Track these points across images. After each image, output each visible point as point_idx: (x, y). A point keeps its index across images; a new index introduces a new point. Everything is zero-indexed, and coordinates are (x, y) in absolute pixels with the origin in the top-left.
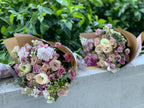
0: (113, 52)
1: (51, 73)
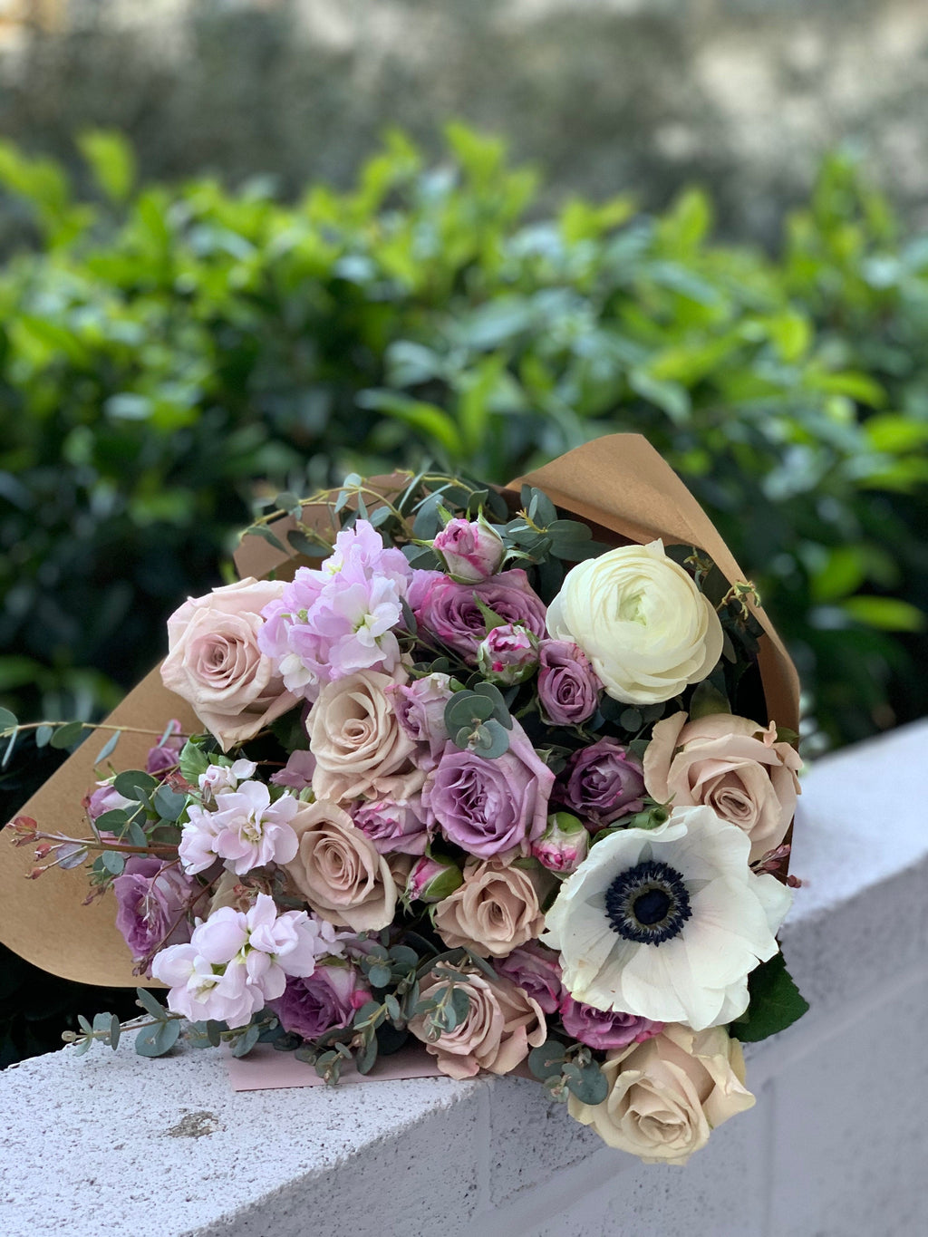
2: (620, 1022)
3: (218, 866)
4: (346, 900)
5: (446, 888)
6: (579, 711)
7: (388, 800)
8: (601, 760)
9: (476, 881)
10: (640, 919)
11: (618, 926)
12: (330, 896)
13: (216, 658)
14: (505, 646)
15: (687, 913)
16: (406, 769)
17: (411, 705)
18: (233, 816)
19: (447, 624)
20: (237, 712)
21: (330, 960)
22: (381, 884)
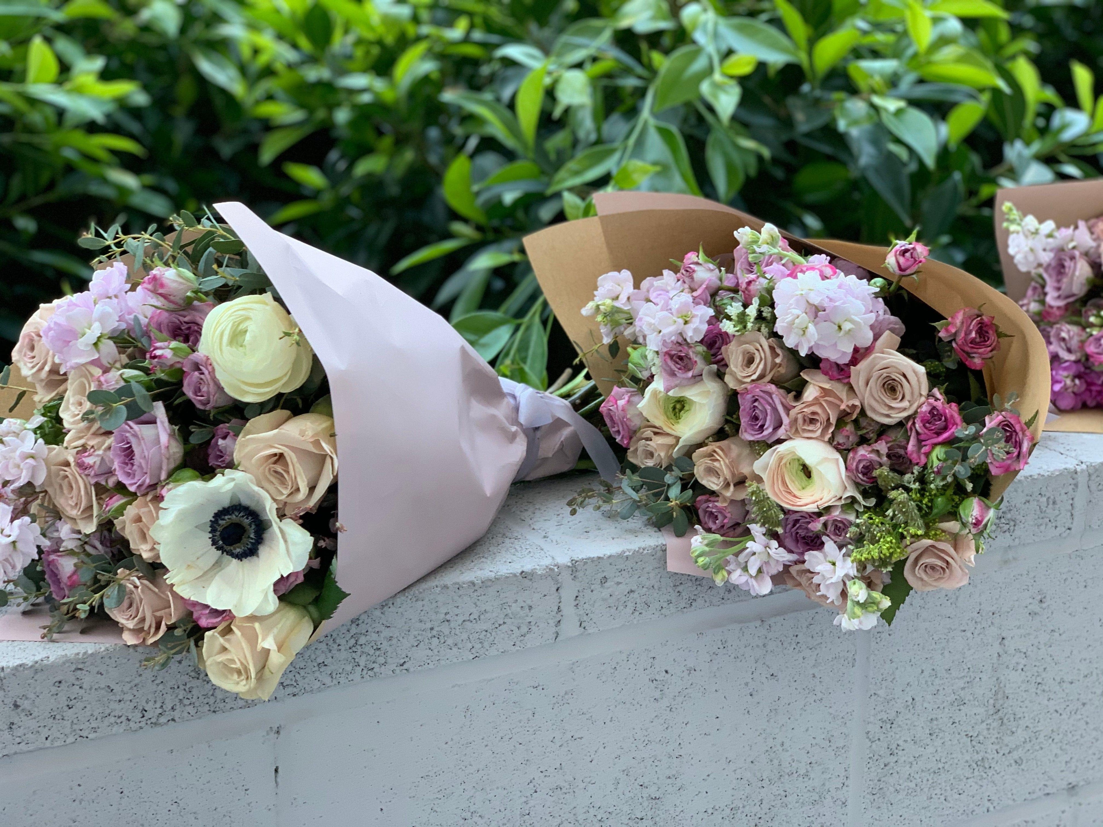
1: (863, 441)
4: (74, 512)
5: (122, 510)
6: (208, 402)
7: (93, 451)
8: (224, 437)
9: (135, 508)
10: (228, 542)
11: (216, 543)
13: (32, 348)
14: (156, 356)
15: (260, 541)
18: (10, 452)
21: (71, 553)
22: (92, 506)
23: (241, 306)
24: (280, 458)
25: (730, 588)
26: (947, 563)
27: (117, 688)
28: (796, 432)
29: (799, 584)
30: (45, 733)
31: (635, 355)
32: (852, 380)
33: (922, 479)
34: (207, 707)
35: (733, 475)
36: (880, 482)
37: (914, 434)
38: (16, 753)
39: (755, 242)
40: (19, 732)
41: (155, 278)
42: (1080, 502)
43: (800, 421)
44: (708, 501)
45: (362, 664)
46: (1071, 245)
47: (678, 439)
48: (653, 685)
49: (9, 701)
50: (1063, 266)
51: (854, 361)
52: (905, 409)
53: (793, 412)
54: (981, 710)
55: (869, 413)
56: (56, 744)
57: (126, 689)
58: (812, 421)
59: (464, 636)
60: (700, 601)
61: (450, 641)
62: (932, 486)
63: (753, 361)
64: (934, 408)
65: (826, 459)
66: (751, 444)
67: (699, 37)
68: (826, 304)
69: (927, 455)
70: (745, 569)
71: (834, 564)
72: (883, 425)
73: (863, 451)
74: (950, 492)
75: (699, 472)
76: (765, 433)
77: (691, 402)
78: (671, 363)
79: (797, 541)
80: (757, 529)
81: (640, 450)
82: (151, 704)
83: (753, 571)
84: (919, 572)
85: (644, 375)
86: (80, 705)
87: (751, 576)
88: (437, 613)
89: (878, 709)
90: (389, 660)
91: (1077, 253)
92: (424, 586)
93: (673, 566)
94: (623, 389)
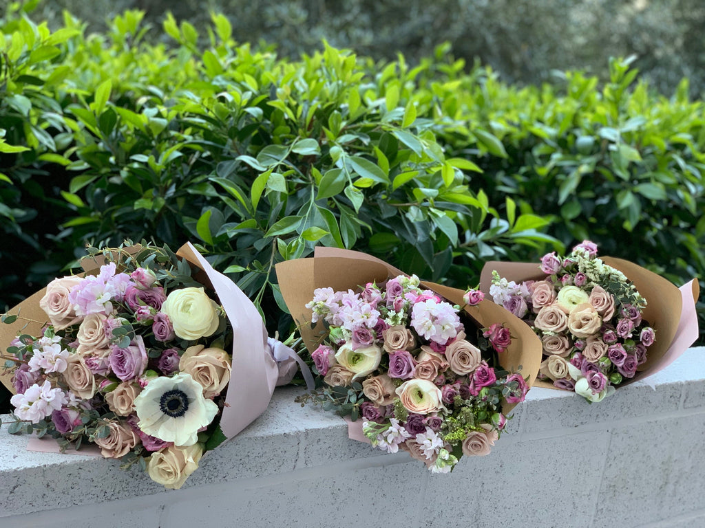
0: (600, 333)
1: (448, 382)
2: (159, 442)
3: (42, 370)
4: (80, 388)
5: (112, 388)
6: (165, 338)
7: (97, 357)
8: (170, 355)
9: (120, 388)
10: (169, 408)
11: (163, 408)
12: (75, 386)
13: (56, 301)
14: (142, 313)
15: (186, 409)
16: (106, 348)
17: (109, 327)
18: (48, 354)
19: (133, 302)
20: (60, 320)
21: (73, 408)
22: (92, 384)
23: (188, 293)
24: (206, 369)
25: (378, 448)
26: (482, 442)
27: (95, 480)
28: (417, 376)
29: (408, 449)
30: (58, 500)
31: (333, 331)
32: (446, 353)
33: (473, 402)
34: (134, 493)
35: (383, 393)
36: (455, 402)
37: (472, 382)
38: (43, 510)
39: (407, 283)
40: (47, 499)
41: (138, 273)
42: (522, 418)
43: (420, 370)
44: (368, 405)
45: (207, 476)
46: (518, 294)
47: (354, 374)
48: (332, 496)
49: (45, 483)
50: (515, 303)
51: (448, 344)
52: (469, 369)
53: (417, 366)
54: (470, 520)
55: (453, 370)
56: (62, 507)
57: (100, 480)
58: (426, 371)
59: (255, 464)
60: (358, 455)
61: (248, 467)
62: (479, 406)
63: (398, 340)
64: (484, 369)
65: (433, 390)
66: (393, 379)
67: (339, 164)
68: (440, 317)
69: (479, 391)
70: (386, 439)
71: (431, 440)
72: (458, 375)
73: (448, 387)
74: (486, 409)
75: (365, 391)
76: (402, 375)
77: (365, 356)
78: (358, 337)
79: (411, 428)
80: (394, 421)
81: (332, 377)
82: (109, 489)
83: (390, 441)
84: (470, 447)
85: (337, 342)
86: (77, 487)
87: (389, 444)
88: (244, 451)
89: (427, 515)
90: (219, 475)
91: (522, 298)
92: (240, 437)
93: (351, 436)
94: (324, 346)
